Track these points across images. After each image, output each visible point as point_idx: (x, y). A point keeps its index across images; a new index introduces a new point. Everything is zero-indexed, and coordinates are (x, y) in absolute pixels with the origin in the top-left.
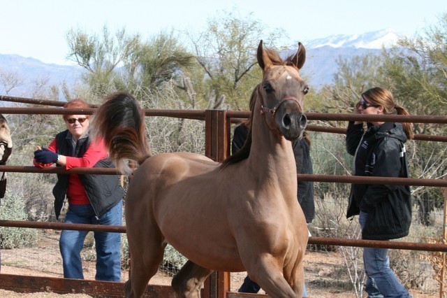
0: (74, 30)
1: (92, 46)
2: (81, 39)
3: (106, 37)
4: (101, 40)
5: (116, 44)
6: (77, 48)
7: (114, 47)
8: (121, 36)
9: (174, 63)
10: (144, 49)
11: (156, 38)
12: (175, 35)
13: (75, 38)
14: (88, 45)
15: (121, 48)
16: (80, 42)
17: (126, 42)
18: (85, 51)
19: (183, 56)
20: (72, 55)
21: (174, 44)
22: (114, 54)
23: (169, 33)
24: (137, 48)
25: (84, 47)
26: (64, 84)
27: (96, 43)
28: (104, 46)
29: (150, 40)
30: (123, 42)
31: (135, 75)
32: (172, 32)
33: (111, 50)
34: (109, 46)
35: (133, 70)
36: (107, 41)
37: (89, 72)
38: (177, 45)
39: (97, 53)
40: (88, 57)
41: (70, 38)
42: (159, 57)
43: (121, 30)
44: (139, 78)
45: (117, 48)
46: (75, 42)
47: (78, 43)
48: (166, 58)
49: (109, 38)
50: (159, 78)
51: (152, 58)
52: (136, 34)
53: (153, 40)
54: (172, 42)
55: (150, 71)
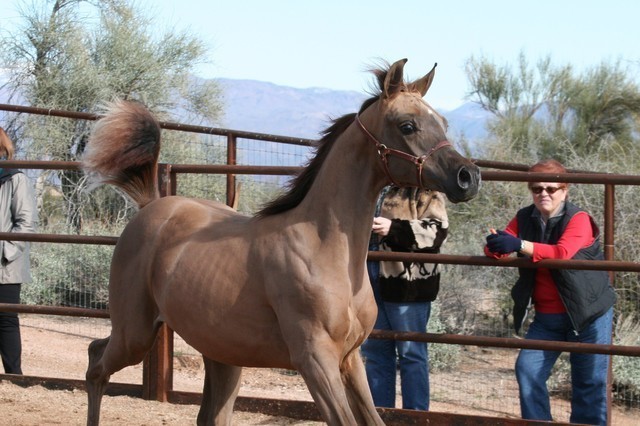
0: (476, 58)
1: (502, 81)
2: (487, 71)
3: (522, 68)
4: (516, 72)
5: (537, 78)
6: (480, 84)
7: (534, 84)
8: (544, 68)
9: (620, 108)
10: (577, 85)
11: (595, 71)
12: (622, 67)
13: (478, 69)
14: (497, 79)
15: (545, 85)
16: (485, 75)
17: (552, 76)
18: (492, 88)
19: (635, 98)
20: (472, 93)
21: (622, 80)
22: (534, 94)
23: (613, 64)
24: (567, 86)
25: (490, 82)
26: (462, 135)
27: (508, 77)
28: (520, 82)
29: (585, 75)
30: (547, 77)
31: (564, 123)
32: (618, 63)
33: (530, 87)
34: (528, 82)
35: (561, 117)
36: (524, 75)
37: (498, 119)
38: (626, 81)
39: (509, 90)
40: (496, 97)
41: (471, 68)
42: (600, 98)
43: (544, 59)
44: (571, 128)
45: (538, 85)
46: (477, 76)
47: (483, 77)
48: (609, 100)
49: (528, 70)
50: (599, 128)
51: (588, 100)
52: (566, 65)
53: (590, 74)
54: (619, 78)
55: (587, 118)
